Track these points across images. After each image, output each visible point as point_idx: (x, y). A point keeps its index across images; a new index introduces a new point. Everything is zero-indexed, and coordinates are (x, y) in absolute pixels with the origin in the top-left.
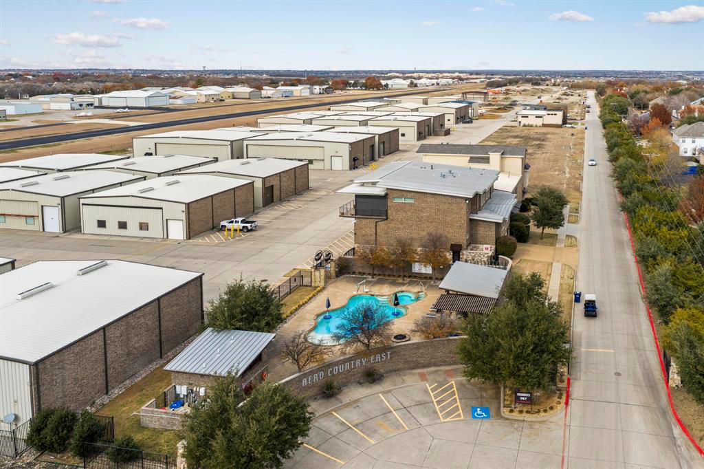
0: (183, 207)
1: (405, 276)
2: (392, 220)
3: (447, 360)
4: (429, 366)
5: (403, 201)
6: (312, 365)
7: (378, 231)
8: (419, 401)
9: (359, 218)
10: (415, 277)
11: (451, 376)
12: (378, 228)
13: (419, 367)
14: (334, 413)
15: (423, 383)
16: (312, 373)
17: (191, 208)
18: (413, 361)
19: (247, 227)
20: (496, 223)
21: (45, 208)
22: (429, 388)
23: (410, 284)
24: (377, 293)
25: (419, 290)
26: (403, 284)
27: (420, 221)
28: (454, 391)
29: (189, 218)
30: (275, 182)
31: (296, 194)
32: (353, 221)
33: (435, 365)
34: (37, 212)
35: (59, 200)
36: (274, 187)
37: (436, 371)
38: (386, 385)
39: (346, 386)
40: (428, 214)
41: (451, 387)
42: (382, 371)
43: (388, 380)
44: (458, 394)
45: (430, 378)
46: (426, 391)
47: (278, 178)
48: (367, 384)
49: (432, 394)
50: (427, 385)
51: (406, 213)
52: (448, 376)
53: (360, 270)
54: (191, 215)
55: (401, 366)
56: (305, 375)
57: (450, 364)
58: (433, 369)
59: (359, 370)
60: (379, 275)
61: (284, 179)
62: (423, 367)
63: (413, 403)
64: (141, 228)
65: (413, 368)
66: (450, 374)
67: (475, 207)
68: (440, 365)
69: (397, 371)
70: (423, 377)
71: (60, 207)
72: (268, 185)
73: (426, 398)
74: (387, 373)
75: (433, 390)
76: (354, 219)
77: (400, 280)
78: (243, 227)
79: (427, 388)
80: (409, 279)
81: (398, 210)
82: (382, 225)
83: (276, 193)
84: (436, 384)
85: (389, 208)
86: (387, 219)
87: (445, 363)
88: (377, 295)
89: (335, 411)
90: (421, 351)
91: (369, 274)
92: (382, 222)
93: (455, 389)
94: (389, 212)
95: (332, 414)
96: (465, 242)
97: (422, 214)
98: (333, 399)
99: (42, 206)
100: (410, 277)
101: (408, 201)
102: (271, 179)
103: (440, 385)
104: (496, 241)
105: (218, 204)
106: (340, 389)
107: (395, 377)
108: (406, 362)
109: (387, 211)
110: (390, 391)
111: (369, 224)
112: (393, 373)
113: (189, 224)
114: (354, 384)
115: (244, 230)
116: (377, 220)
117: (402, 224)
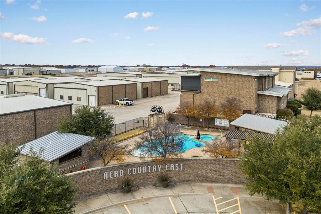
0: (95, 89)
1: (210, 127)
2: (204, 93)
3: (233, 178)
4: (216, 181)
5: (211, 80)
6: (114, 163)
7: (195, 100)
8: (203, 209)
9: (183, 91)
10: (217, 128)
11: (236, 193)
12: (195, 98)
13: (208, 182)
14: (125, 206)
15: (210, 194)
16: (113, 169)
17: (99, 90)
18: (202, 175)
19: (128, 103)
20: (277, 96)
21: (41, 90)
22: (214, 200)
23: (212, 131)
24: (188, 134)
25: (218, 135)
26: (208, 131)
27: (222, 94)
28: (238, 206)
29: (98, 95)
30: (149, 86)
31: (161, 95)
32: (180, 93)
33: (222, 181)
34: (37, 92)
35: (45, 85)
36: (148, 89)
37: (223, 187)
38: (177, 191)
39: (144, 186)
40: (227, 89)
41: (236, 202)
42: (175, 179)
43: (179, 187)
44: (241, 209)
45: (217, 191)
46: (211, 202)
47: (151, 85)
48: (162, 187)
49: (216, 205)
50: (213, 197)
51: (213, 88)
52: (233, 192)
53: (182, 122)
54: (100, 94)
55: (192, 177)
56: (106, 170)
57: (236, 183)
58: (220, 185)
59: (156, 175)
60: (193, 126)
61: (154, 86)
62: (212, 182)
63: (197, 210)
64: (78, 100)
65: (203, 181)
66: (235, 191)
67: (261, 87)
68: (227, 183)
69: (188, 181)
70: (211, 190)
71: (46, 88)
72: (145, 87)
73: (210, 208)
74: (180, 181)
75: (218, 202)
76: (180, 92)
77: (207, 129)
78: (127, 103)
79: (212, 198)
80: (212, 129)
81: (207, 87)
82: (197, 96)
83: (149, 93)
84: (222, 197)
85: (202, 85)
86: (200, 92)
87: (231, 181)
88: (188, 135)
89: (126, 205)
90: (210, 167)
91: (187, 125)
92: (198, 94)
93: (239, 204)
94: (202, 88)
95: (123, 206)
96: (254, 109)
97: (223, 89)
98: (129, 194)
99: (40, 89)
100: (213, 128)
101: (214, 80)
102: (147, 84)
103: (225, 199)
104: (277, 111)
105: (116, 91)
106: (137, 188)
107: (186, 186)
108: (196, 175)
109: (200, 87)
110: (179, 196)
111: (189, 97)
112: (185, 183)
113: (98, 98)
114: (151, 186)
115: (127, 104)
116: (194, 93)
117: (210, 96)
